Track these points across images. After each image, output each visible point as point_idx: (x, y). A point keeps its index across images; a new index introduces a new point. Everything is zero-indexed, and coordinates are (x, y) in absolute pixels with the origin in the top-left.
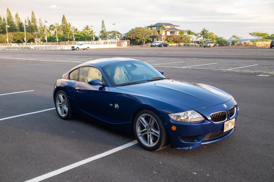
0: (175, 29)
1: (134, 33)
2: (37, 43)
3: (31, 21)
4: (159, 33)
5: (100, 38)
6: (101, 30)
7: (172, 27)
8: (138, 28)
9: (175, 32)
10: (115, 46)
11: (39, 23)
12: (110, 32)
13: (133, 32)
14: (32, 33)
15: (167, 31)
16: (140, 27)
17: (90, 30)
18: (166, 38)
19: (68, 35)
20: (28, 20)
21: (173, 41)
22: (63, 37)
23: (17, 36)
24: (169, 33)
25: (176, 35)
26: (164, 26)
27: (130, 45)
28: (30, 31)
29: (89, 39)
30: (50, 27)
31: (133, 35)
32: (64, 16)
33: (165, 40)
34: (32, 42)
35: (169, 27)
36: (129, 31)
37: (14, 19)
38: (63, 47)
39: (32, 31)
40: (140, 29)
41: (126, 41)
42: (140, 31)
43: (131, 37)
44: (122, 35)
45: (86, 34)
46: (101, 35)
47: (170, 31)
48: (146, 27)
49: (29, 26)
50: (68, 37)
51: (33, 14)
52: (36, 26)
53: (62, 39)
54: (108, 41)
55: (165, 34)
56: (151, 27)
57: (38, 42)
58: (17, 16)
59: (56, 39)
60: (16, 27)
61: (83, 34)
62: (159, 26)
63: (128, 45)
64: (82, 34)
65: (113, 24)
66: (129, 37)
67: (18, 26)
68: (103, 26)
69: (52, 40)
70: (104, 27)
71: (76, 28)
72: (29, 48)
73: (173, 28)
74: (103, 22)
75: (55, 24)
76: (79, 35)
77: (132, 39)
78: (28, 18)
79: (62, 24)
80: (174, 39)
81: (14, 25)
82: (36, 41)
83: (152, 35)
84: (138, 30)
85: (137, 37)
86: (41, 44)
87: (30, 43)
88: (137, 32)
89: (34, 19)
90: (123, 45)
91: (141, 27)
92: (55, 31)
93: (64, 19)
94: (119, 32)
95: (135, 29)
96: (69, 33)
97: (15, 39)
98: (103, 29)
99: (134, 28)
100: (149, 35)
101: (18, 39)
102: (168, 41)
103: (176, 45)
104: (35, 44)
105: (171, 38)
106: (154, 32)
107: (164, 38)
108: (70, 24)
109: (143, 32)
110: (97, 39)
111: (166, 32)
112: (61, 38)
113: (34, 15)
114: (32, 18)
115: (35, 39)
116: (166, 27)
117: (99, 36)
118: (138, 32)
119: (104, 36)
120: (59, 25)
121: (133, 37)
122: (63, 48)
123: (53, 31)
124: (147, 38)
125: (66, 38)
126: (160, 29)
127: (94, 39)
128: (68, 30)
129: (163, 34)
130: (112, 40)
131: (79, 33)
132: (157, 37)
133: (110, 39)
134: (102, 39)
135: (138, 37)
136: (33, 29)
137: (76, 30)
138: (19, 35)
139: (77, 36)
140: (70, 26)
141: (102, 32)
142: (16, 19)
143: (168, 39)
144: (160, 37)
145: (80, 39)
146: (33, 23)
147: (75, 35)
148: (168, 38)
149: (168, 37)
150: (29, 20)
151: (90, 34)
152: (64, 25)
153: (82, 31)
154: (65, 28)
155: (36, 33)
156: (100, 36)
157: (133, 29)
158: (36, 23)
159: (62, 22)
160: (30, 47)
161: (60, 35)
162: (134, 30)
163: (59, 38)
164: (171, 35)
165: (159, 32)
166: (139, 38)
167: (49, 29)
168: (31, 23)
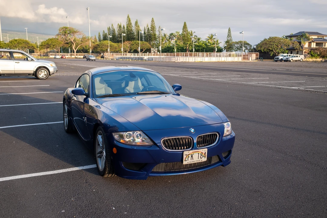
0: (324, 39)
1: (266, 44)
2: (153, 54)
3: (150, 29)
4: (300, 45)
5: (225, 49)
6: (226, 40)
7: (319, 37)
8: (273, 37)
9: (324, 43)
10: (240, 59)
11: (158, 31)
12: (237, 43)
13: (264, 43)
14: (150, 43)
15: (311, 42)
16: (274, 37)
17: (214, 40)
18: (309, 51)
19: (188, 45)
20: (147, 28)
21: (318, 55)
22: (182, 47)
23: (133, 46)
24: (314, 45)
25: (325, 48)
26: (307, 35)
27: (260, 59)
28: (148, 40)
29: (211, 50)
30: (169, 36)
31: (265, 46)
32: (185, 23)
33: (308, 54)
34: (148, 53)
35: (316, 37)
36: (260, 42)
37: (134, 27)
38: (179, 58)
39: (150, 40)
40: (274, 39)
41: (254, 54)
42: (274, 41)
43: (262, 49)
44: (251, 46)
45: (209, 44)
46: (226, 45)
47: (315, 42)
48: (285, 37)
49: (148, 34)
50: (188, 48)
51: (153, 21)
52: (155, 35)
53: (181, 50)
54: (234, 53)
55: (309, 46)
56: (291, 36)
57: (154, 52)
58: (136, 23)
59: (174, 49)
60: (135, 35)
61: (205, 44)
62: (301, 36)
63: (257, 59)
64: (203, 45)
65: (240, 33)
66: (259, 49)
67: (137, 35)
68: (229, 35)
69: (170, 50)
70: (231, 36)
71: (198, 37)
72: (142, 59)
73: (322, 38)
74: (229, 30)
75: (175, 33)
76: (201, 46)
77: (263, 51)
78: (147, 26)
79: (183, 32)
80: (321, 53)
81: (133, 33)
82: (152, 51)
83: (291, 46)
84: (272, 40)
85: (269, 49)
86: (157, 55)
87: (146, 54)
88: (270, 43)
89: (153, 27)
90: (250, 58)
91: (276, 37)
92: (175, 41)
93: (185, 27)
94: (248, 42)
95: (269, 39)
96: (189, 43)
97: (132, 48)
98: (229, 39)
99: (267, 38)
100: (286, 47)
101: (135, 49)
102: (312, 55)
103: (322, 61)
104: (151, 54)
105: (316, 51)
106: (293, 44)
107: (306, 51)
108: (192, 32)
109: (278, 42)
110: (220, 50)
111: (310, 44)
112: (179, 48)
113: (154, 23)
114: (152, 26)
115: (152, 49)
116: (311, 37)
117: (223, 47)
118: (272, 43)
119: (230, 47)
120: (180, 33)
121: (264, 49)
122: (177, 59)
123: (172, 40)
124: (283, 51)
125: (185, 48)
126: (302, 39)
127: (216, 50)
128: (188, 40)
129: (306, 45)
130: (238, 52)
131: (200, 43)
132: (297, 49)
133: (237, 50)
134: (227, 51)
135: (271, 49)
136: (151, 38)
137: (199, 39)
138: (136, 44)
139: (198, 46)
140: (191, 35)
141: (227, 42)
142: (135, 26)
143: (312, 53)
144: (300, 49)
145: (201, 50)
146: (151, 32)
147: (196, 46)
148: (312, 51)
149: (312, 49)
150: (149, 28)
151: (213, 44)
152: (185, 33)
153: (205, 40)
154: (185, 37)
155: (154, 42)
156: (225, 47)
157: (265, 40)
158: (155, 32)
159: (183, 30)
160: (144, 57)
161: (179, 45)
162: (267, 40)
163: (178, 49)
164: (316, 48)
165: (300, 43)
166: (272, 51)
167: (168, 38)
168: (150, 31)
